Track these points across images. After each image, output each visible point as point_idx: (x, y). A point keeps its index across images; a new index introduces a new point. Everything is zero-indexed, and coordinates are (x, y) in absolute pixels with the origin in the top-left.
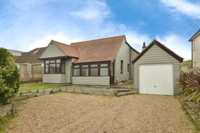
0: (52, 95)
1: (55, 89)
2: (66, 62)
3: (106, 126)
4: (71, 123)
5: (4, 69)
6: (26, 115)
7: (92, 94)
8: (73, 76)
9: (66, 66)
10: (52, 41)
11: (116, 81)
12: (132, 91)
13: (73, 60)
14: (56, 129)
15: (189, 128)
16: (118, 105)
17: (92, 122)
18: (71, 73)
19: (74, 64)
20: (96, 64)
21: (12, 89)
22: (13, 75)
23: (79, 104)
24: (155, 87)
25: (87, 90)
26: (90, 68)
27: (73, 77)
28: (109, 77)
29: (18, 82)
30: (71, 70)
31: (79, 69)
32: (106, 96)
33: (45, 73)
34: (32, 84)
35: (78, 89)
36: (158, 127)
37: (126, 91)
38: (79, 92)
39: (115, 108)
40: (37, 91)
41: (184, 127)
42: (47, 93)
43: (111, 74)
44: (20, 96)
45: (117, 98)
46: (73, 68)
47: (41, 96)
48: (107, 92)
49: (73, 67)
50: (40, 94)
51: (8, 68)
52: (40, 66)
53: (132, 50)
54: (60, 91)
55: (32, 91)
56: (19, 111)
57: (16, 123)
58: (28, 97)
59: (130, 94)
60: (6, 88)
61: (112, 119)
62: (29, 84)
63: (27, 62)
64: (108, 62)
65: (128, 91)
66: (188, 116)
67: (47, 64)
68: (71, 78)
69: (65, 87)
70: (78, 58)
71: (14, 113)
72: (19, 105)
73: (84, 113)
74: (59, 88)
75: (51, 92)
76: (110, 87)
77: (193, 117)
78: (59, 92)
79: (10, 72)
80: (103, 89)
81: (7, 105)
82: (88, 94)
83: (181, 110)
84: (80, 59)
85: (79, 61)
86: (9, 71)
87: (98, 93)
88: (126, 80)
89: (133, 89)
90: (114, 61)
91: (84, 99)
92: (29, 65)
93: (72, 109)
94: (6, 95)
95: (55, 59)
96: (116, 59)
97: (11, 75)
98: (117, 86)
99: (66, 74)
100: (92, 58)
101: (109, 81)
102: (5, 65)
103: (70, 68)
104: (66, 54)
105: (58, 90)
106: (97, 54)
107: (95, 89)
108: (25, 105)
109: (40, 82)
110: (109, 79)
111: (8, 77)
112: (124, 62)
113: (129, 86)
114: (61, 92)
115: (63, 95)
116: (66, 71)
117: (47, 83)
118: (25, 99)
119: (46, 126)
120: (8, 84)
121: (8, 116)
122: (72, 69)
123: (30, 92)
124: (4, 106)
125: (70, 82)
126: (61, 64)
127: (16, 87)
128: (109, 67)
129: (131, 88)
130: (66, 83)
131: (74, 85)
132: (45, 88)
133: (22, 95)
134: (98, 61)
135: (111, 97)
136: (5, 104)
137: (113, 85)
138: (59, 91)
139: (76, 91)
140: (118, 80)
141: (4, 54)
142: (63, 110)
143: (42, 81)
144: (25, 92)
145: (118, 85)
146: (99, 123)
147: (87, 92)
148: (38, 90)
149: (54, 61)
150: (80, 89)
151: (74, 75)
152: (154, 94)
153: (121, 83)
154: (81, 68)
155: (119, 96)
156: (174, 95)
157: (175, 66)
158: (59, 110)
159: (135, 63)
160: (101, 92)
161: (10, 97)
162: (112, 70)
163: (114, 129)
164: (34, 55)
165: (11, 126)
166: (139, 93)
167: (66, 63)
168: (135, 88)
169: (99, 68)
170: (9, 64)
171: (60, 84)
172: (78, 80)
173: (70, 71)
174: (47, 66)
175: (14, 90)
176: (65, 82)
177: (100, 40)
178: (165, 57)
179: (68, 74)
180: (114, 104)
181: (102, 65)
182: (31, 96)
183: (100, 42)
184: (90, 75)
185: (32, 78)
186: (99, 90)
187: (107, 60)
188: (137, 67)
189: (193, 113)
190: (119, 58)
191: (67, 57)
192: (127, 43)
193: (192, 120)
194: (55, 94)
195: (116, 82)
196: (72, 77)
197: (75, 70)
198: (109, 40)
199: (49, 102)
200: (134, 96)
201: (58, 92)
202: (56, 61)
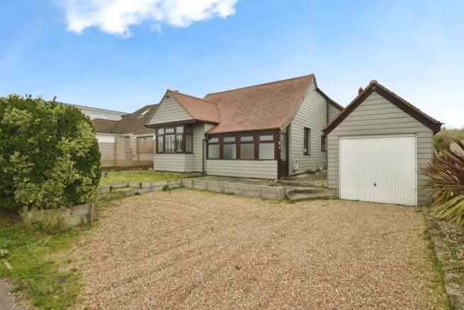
0: (166, 194)
1: (173, 183)
2: (194, 131)
3: (243, 256)
4: (182, 245)
5: (73, 144)
6: (111, 226)
7: (240, 195)
8: (207, 158)
9: (194, 140)
10: (168, 91)
11: (294, 171)
12: (323, 192)
13: (207, 128)
14: (151, 254)
15: (420, 277)
16: (284, 218)
17: (221, 247)
18: (203, 154)
19: (208, 136)
20: (250, 135)
21: (87, 178)
22: (89, 155)
23: (209, 212)
24: (375, 185)
25: (231, 186)
26: (238, 143)
27: (209, 161)
28: (276, 162)
29: (98, 168)
30: (203, 146)
31: (218, 146)
32: (266, 199)
33: (158, 152)
34: (136, 172)
35: (213, 185)
36: (351, 269)
37: (310, 192)
38: (216, 190)
39: (277, 224)
40: (138, 186)
41: (411, 273)
42: (158, 188)
43: (280, 156)
44: (110, 192)
45: (288, 206)
46: (208, 144)
47: (146, 195)
48: (268, 192)
49: (207, 140)
50: (145, 190)
51: (79, 142)
52: (150, 138)
53: (331, 106)
54: (182, 187)
55: (131, 185)
56: (102, 217)
57: (92, 237)
58: (124, 195)
59: (319, 198)
60: (78, 176)
61: (261, 244)
62: (132, 172)
63: (130, 132)
64: (275, 132)
65: (316, 192)
66: (430, 251)
67: (161, 135)
68: (203, 163)
69: (191, 179)
70: (216, 124)
71: (92, 220)
72: (104, 208)
73: (212, 229)
74: (179, 182)
75: (166, 189)
76: (278, 182)
77: (440, 254)
78: (180, 189)
79: (84, 148)
80: (261, 186)
81: (80, 206)
82: (232, 194)
83: (422, 237)
84: (220, 125)
85: (219, 130)
86: (81, 146)
87: (251, 193)
88: (318, 170)
89: (327, 188)
90: (288, 128)
91: (220, 204)
92: (133, 137)
93: (193, 221)
94: (78, 189)
95: (174, 125)
96: (292, 125)
97: (85, 154)
98: (293, 182)
99: (196, 155)
100: (244, 124)
101: (276, 170)
102: (74, 137)
103: (201, 142)
104: (192, 116)
105: (178, 184)
106: (255, 114)
107: (245, 186)
108: (115, 208)
109: (150, 169)
110: (276, 166)
111: (81, 157)
112: (312, 130)
113: (318, 182)
114: (183, 189)
115: (185, 194)
116: (194, 149)
117: (161, 172)
118: (117, 198)
119: (137, 248)
120: (80, 169)
121: (81, 225)
122: (205, 145)
123: (128, 187)
124: (76, 207)
125: (201, 170)
126: (185, 135)
127: (94, 176)
128: (276, 141)
129: (323, 187)
130: (194, 172)
131: (208, 175)
132: (155, 179)
133: (113, 191)
134: (254, 128)
135: (276, 203)
136: (76, 204)
137: (285, 179)
138: (180, 187)
139: (211, 188)
140: (297, 168)
141: (74, 118)
142: (175, 221)
143: (153, 167)
144: (119, 186)
145: (296, 179)
146: (233, 250)
147: (231, 191)
148: (141, 184)
149: (172, 130)
150: (217, 185)
151: (209, 157)
152: (372, 200)
153: (303, 176)
154: (221, 143)
155: (292, 202)
156: (418, 206)
157: (421, 140)
158: (169, 220)
159: (331, 134)
160: (257, 191)
161: (85, 193)
162: (282, 148)
163: (259, 264)
164: (141, 118)
165: (83, 241)
166: (338, 198)
167: (194, 133)
168: (330, 186)
169: (257, 143)
170: (81, 135)
171: (184, 173)
172: (215, 166)
173: (202, 148)
174: (161, 139)
175: (91, 180)
176: (191, 170)
177: (263, 87)
178: (397, 120)
179: (198, 155)
180: (277, 216)
181: (262, 138)
182: (129, 194)
183: (261, 90)
184: (238, 158)
185: (136, 162)
186: (253, 187)
187: (273, 127)
188: (335, 142)
189: (444, 245)
190: (300, 124)
191: (194, 122)
192: (318, 90)
193: (436, 261)
194: (172, 192)
195: (292, 174)
196: (206, 161)
197: (210, 146)
198: (280, 85)
199: (156, 206)
200: (325, 202)
201: (177, 188)
202: (175, 130)
